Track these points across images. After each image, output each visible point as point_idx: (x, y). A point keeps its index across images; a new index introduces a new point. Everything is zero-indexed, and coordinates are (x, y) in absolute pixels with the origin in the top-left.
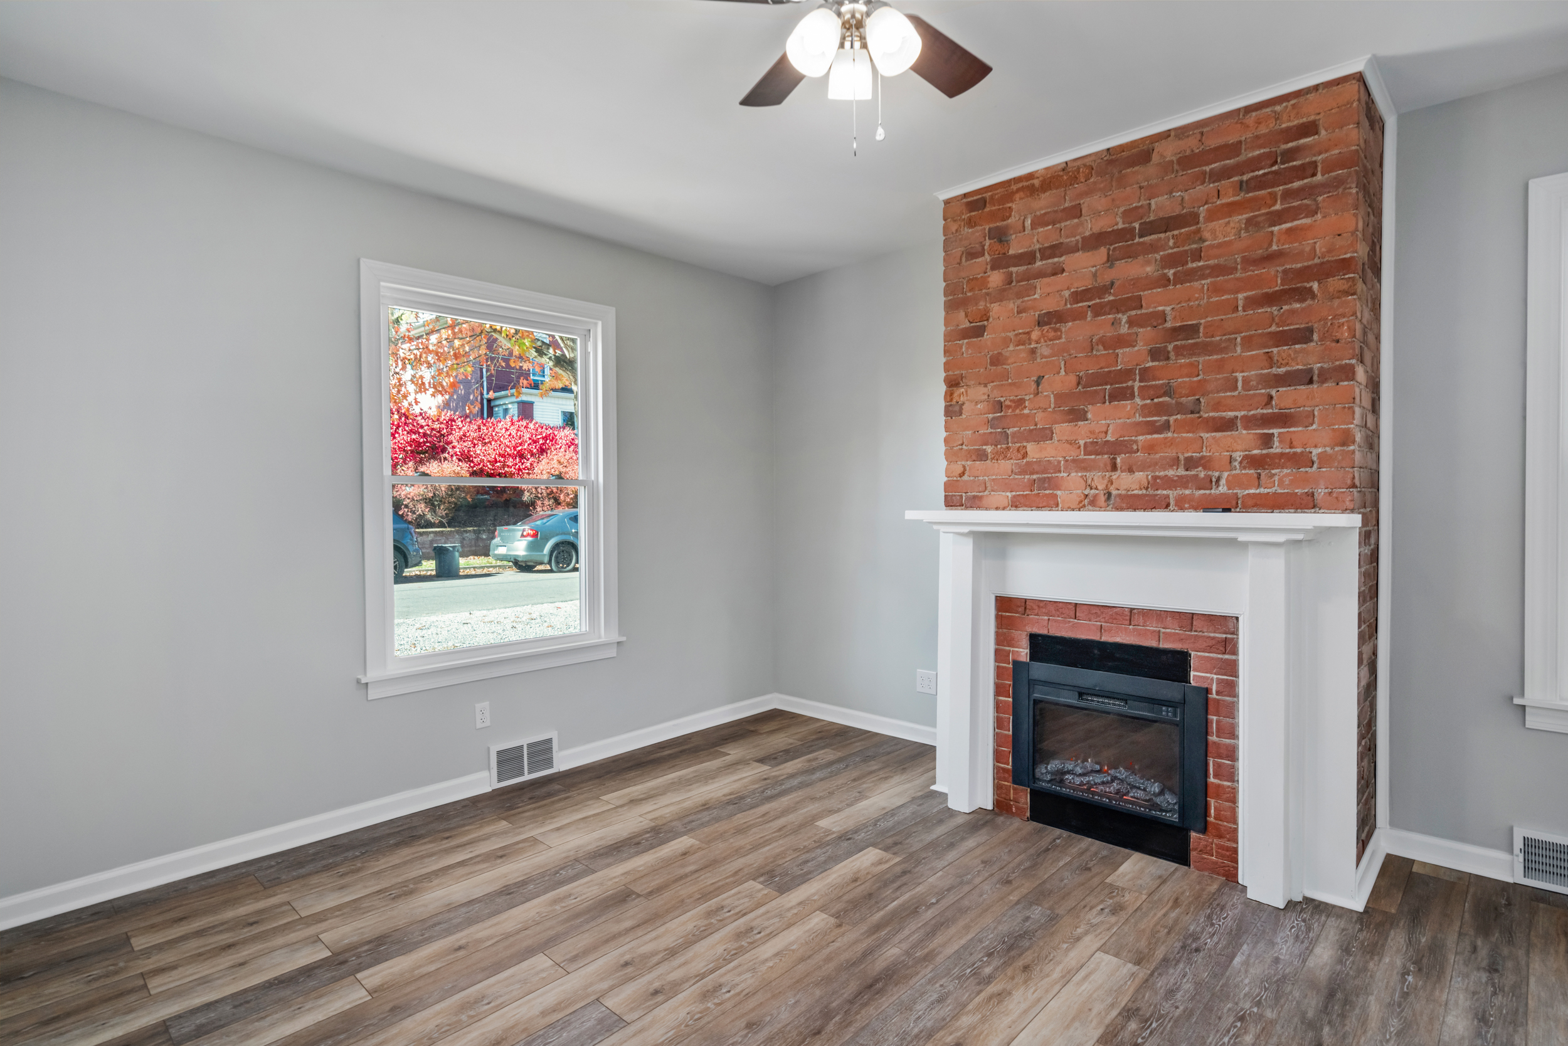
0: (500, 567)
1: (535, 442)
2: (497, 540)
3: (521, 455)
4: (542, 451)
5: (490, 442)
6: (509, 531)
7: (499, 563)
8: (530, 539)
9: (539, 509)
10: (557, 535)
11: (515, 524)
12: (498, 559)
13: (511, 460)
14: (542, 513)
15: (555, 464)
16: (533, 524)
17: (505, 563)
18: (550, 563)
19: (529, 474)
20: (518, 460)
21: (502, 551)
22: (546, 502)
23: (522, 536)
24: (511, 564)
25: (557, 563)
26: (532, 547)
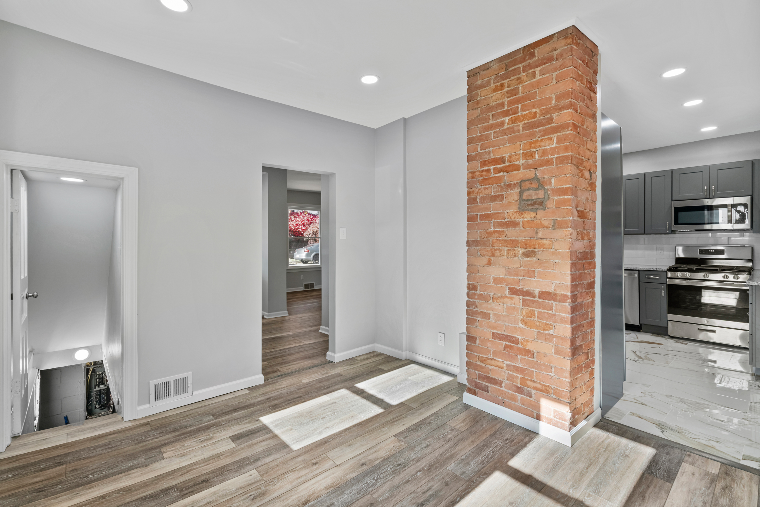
0: (296, 262)
1: (308, 220)
2: (296, 253)
3: (304, 225)
4: (311, 223)
5: (293, 220)
6: (300, 250)
7: (296, 261)
8: (306, 253)
9: (309, 243)
10: (315, 251)
11: (302, 248)
12: (296, 260)
13: (300, 226)
14: (310, 244)
15: (315, 228)
16: (307, 248)
17: (298, 261)
18: (313, 261)
19: (306, 231)
20: (302, 226)
21: (298, 256)
22: (312, 241)
23: (304, 252)
24: (300, 261)
25: (315, 261)
26: (307, 255)
